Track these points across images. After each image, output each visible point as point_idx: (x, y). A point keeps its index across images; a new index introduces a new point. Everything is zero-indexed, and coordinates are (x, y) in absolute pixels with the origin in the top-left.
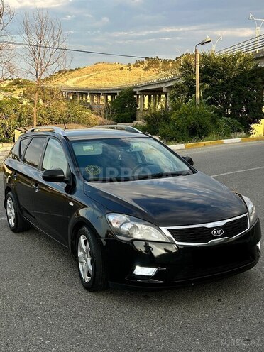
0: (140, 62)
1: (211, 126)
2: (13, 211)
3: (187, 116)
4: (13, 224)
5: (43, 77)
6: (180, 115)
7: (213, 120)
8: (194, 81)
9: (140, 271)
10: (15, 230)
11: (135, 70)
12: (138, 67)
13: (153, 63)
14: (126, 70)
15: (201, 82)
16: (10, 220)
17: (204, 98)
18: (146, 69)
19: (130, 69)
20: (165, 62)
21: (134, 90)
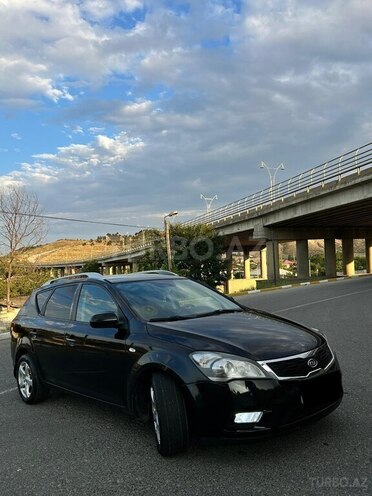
0: (101, 238)
2: (28, 378)
4: (28, 394)
5: (17, 248)
9: (242, 418)
10: (30, 402)
11: (97, 245)
12: (100, 242)
13: (114, 238)
14: (88, 246)
16: (22, 390)
18: (109, 243)
19: (93, 244)
20: (125, 237)
21: (99, 262)
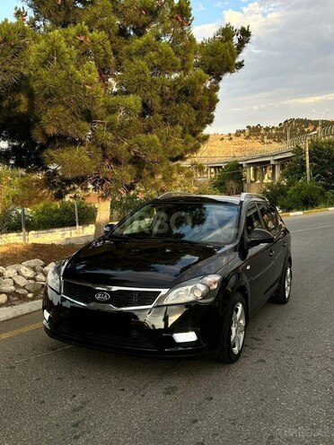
0: (240, 132)
1: (320, 198)
3: (300, 191)
6: (295, 190)
7: (322, 193)
8: (304, 162)
12: (239, 136)
13: (254, 131)
14: (226, 141)
15: (310, 162)
17: (314, 176)
18: (247, 138)
19: (231, 139)
20: (267, 129)
21: (240, 163)
